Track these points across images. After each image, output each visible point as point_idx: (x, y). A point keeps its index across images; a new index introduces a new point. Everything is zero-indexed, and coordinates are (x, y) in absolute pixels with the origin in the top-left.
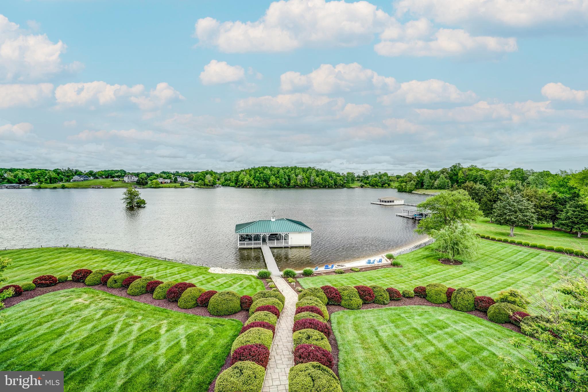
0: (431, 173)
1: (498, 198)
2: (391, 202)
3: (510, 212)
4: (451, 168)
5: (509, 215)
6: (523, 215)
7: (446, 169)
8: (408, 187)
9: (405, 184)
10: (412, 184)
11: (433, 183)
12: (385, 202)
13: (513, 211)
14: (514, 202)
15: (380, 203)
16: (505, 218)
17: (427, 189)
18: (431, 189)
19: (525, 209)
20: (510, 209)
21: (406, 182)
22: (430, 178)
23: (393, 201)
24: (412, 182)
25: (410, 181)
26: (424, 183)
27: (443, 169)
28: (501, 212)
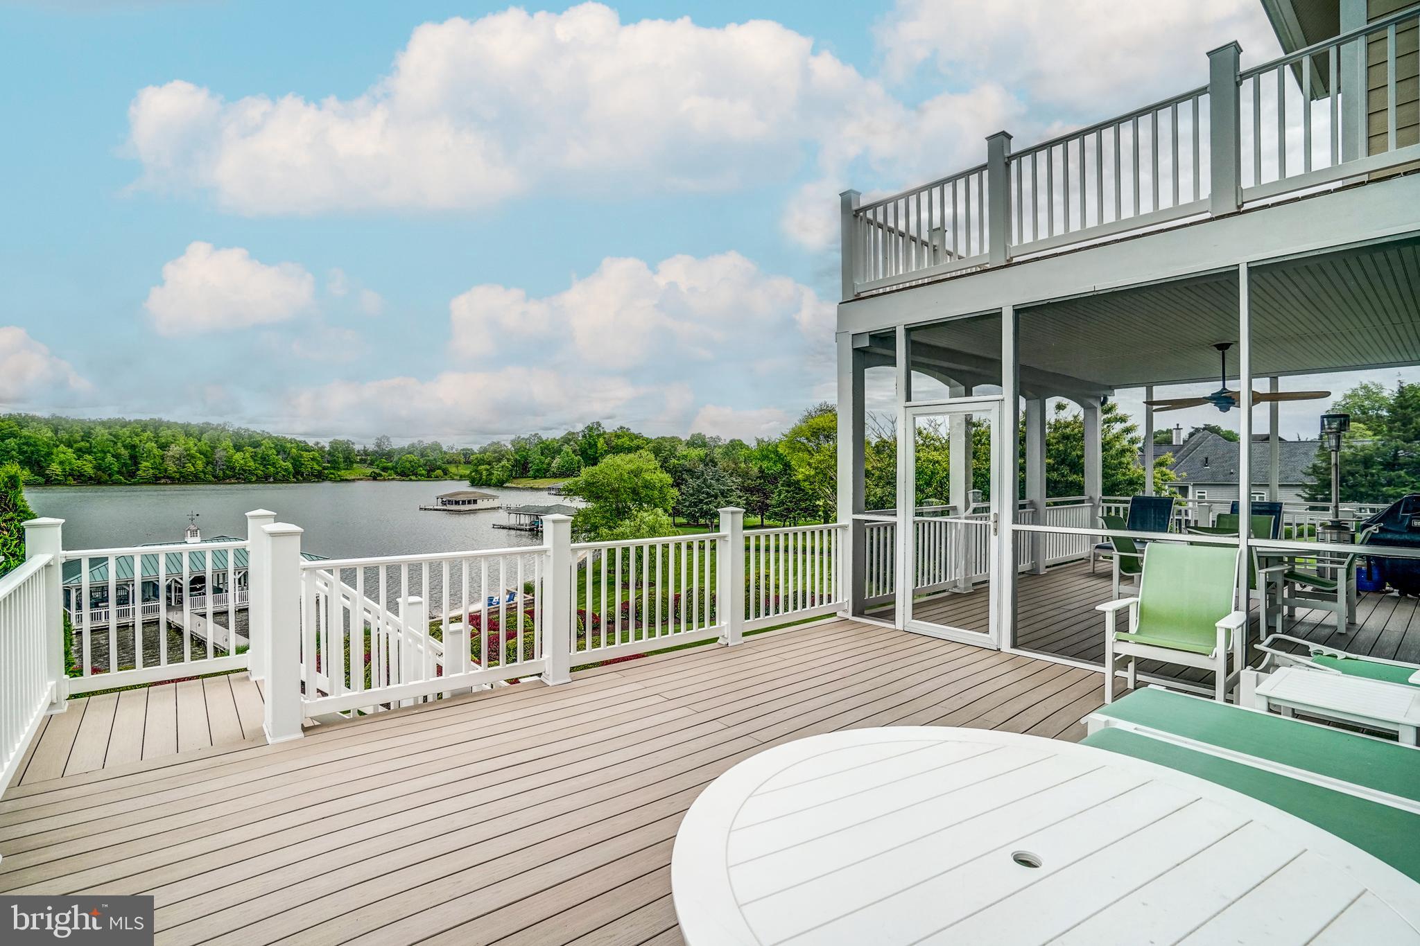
0: (543, 443)
1: (683, 480)
2: (469, 502)
3: (707, 498)
4: (582, 431)
5: (707, 504)
6: (726, 501)
7: (573, 434)
8: (497, 474)
9: (488, 467)
10: (503, 467)
11: (549, 464)
12: (457, 503)
13: (712, 496)
14: (712, 479)
15: (445, 507)
17: (535, 478)
18: (545, 477)
19: (728, 490)
20: (708, 493)
21: (489, 464)
22: (542, 454)
23: (475, 502)
24: (504, 462)
25: (499, 460)
26: (530, 465)
27: (569, 433)
28: (695, 499)
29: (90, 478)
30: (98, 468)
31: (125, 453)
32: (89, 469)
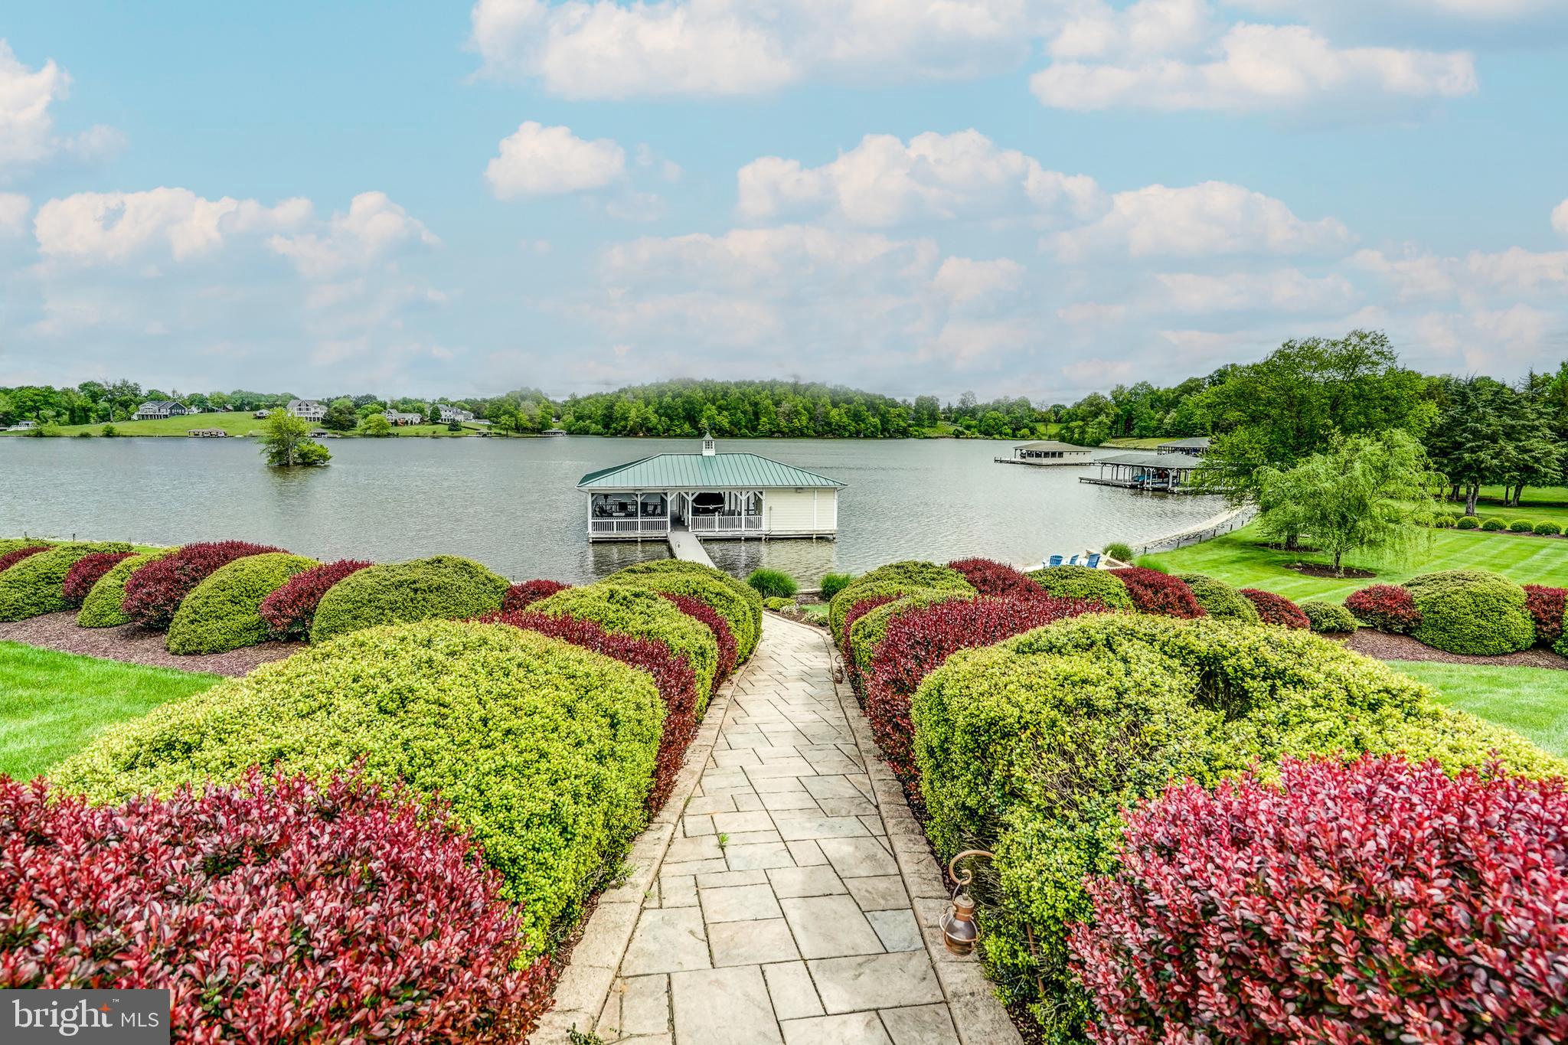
0: (1153, 392)
2: (1054, 454)
4: (1211, 377)
7: (1198, 380)
8: (1092, 431)
9: (1081, 423)
10: (1100, 423)
11: (1161, 421)
12: (1038, 455)
15: (1023, 460)
16: (1459, 459)
17: (1141, 437)
18: (1154, 437)
21: (1083, 420)
22: (1152, 407)
23: (1061, 454)
24: (1102, 418)
25: (1096, 415)
26: (1135, 421)
27: (1190, 380)
29: (727, 432)
30: (731, 423)
31: (748, 407)
32: (726, 424)
